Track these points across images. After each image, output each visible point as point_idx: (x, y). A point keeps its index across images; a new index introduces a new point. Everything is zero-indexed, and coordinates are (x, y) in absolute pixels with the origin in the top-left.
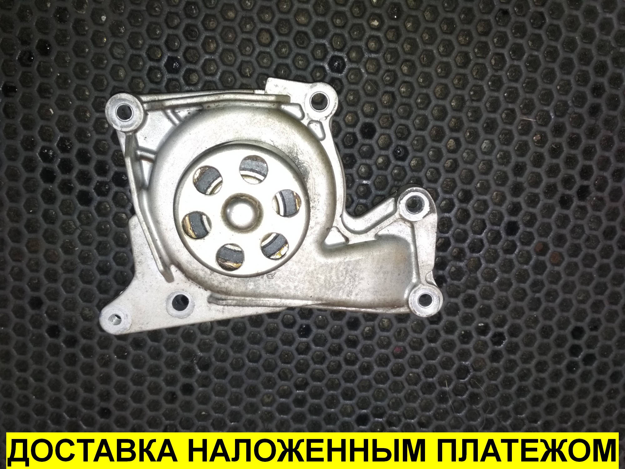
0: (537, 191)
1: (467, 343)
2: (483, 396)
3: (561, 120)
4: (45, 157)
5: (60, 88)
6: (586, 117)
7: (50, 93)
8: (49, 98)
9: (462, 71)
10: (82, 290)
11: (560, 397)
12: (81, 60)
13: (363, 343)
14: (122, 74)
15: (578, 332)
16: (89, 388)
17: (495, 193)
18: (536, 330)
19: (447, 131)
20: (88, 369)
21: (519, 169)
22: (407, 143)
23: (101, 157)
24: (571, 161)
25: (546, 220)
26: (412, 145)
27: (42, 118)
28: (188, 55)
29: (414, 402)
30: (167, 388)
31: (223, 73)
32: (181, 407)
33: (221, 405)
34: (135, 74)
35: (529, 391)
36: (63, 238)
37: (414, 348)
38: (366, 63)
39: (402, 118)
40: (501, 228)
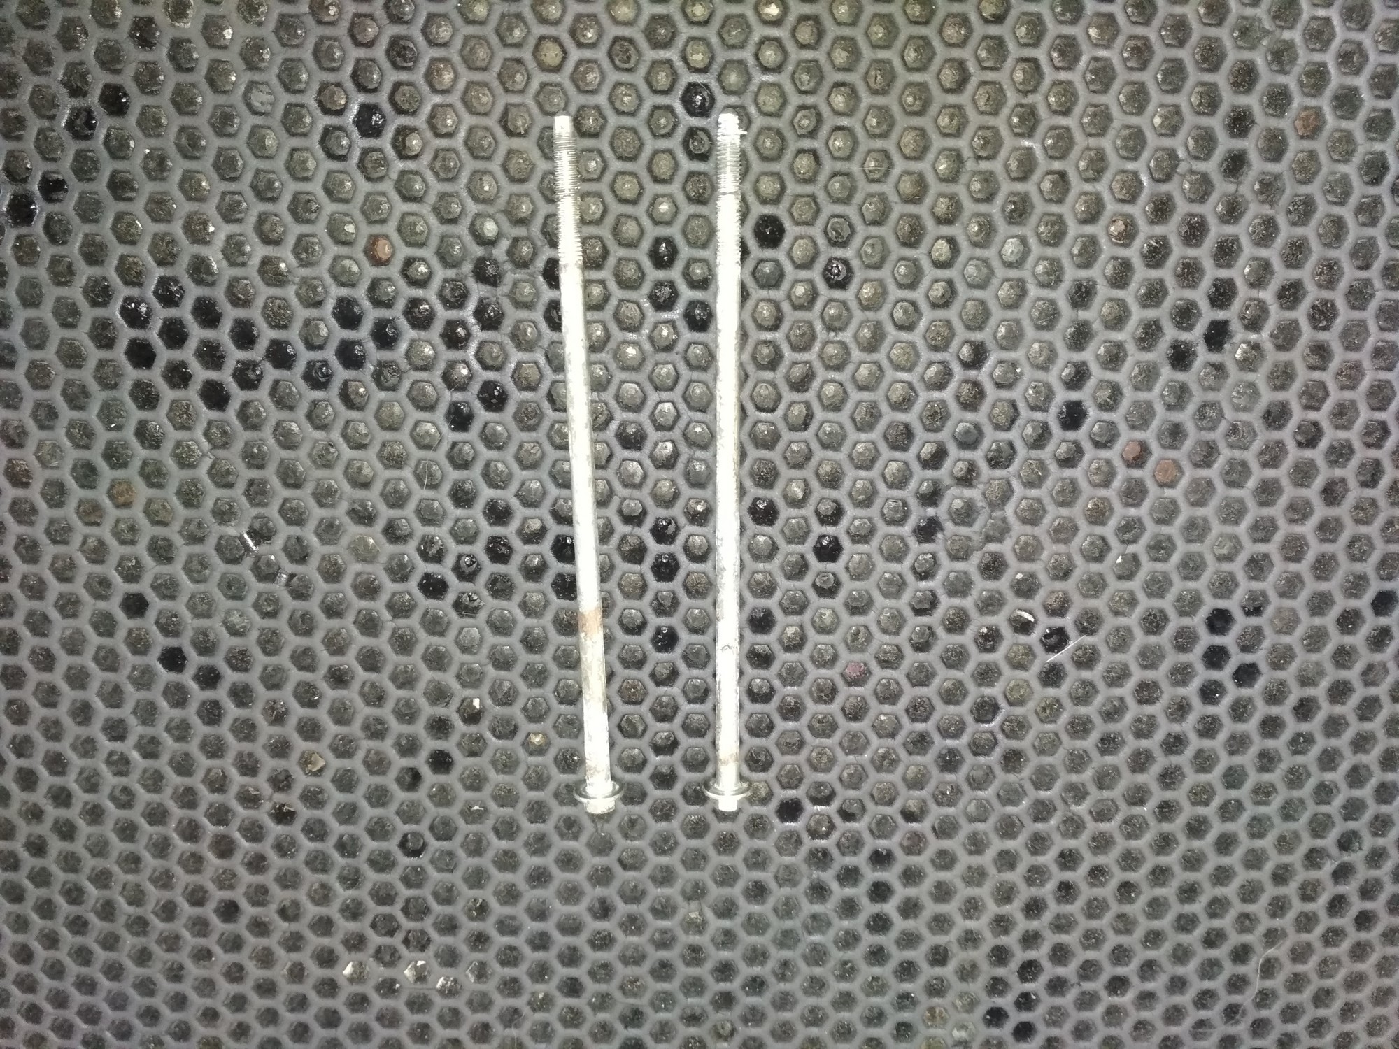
0: (1118, 336)
1: (992, 650)
2: (1031, 753)
3: (1164, 188)
4: (135, 318)
5: (151, 178)
6: (1216, 178)
7: (133, 189)
8: (130, 199)
9: (952, 99)
10: (223, 576)
11: (1189, 752)
12: (188, 121)
13: (784, 658)
14: (270, 141)
15: (1219, 621)
16: (249, 767)
17: (1036, 346)
18: (1133, 620)
19: (929, 223)
20: (246, 730)
21: (1082, 296)
22: (848, 253)
23: (241, 313)
24: (1189, 273)
25: (1143, 396)
26: (859, 255)
27: (122, 240)
28: (399, 98)
29: (891, 772)
30: (400, 763)
31: (471, 130)
32: (431, 797)
33: (510, 791)
34: (296, 142)
35: (1123, 742)
36: (176, 476)
37: (885, 664)
38: (757, 94)
39: (838, 201)
40: (1051, 418)
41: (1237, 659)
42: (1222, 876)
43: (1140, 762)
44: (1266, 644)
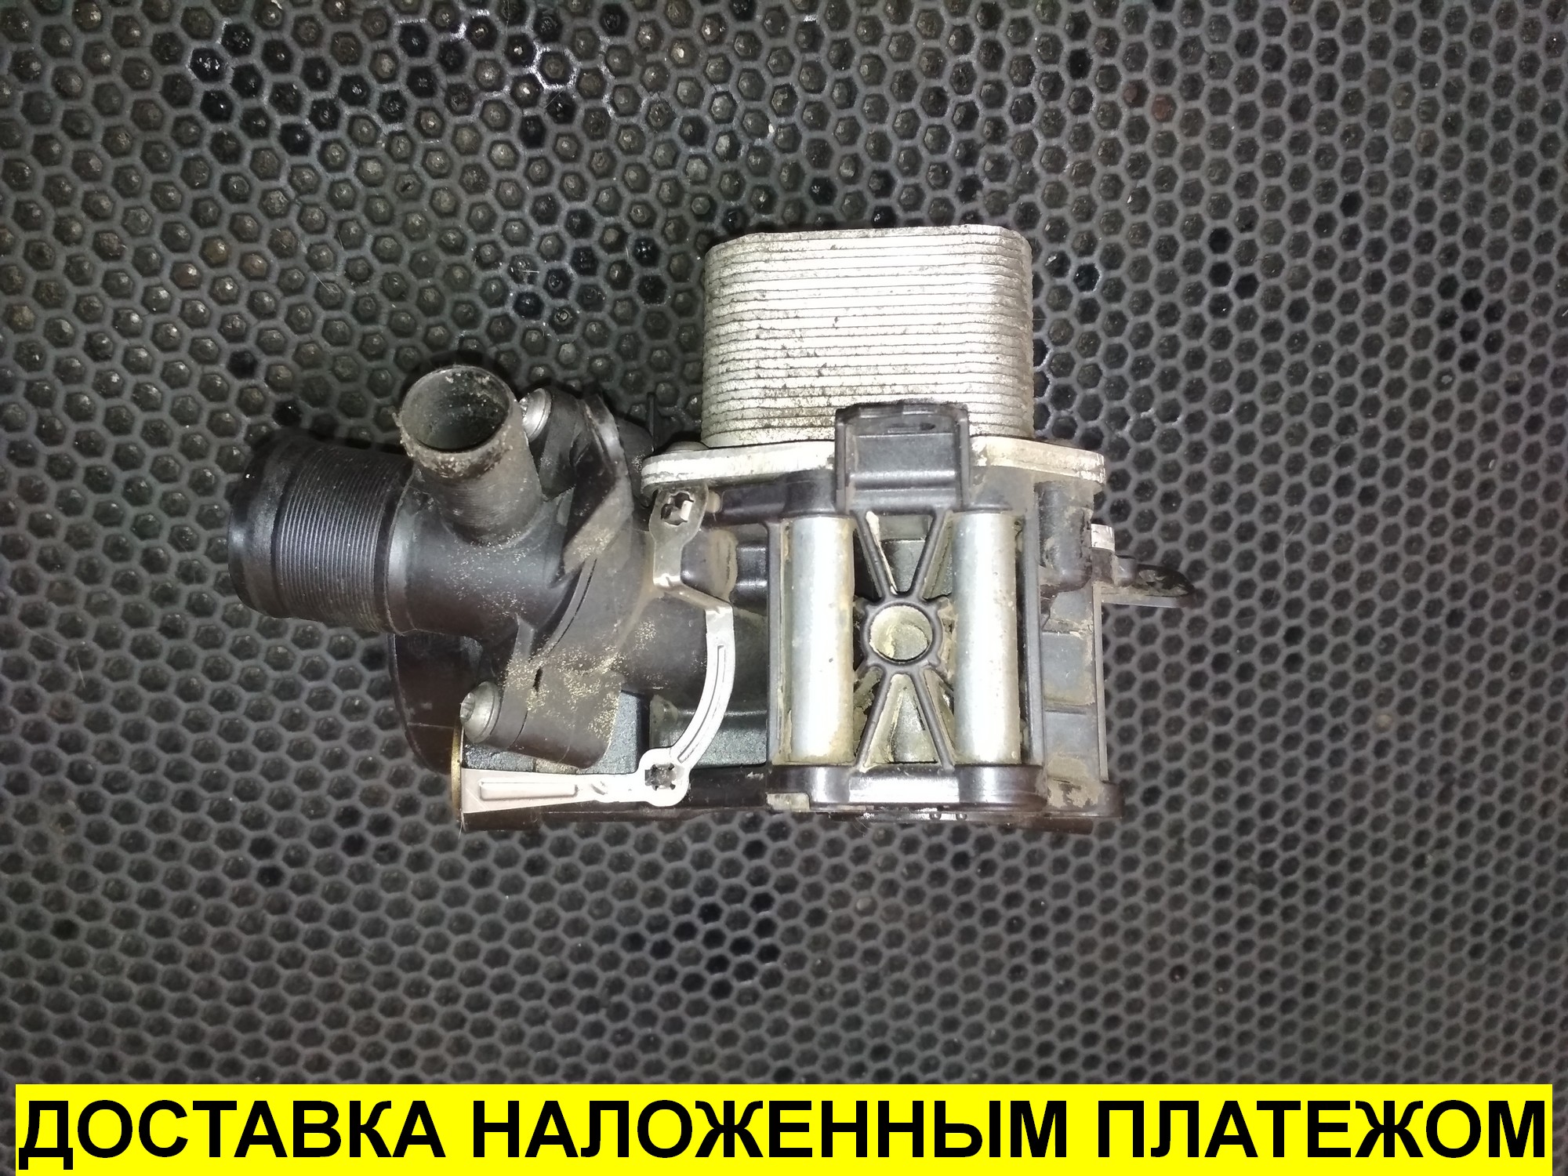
41: (1237, 272)
42: (1246, 474)
43: (1169, 380)
44: (1260, 256)
